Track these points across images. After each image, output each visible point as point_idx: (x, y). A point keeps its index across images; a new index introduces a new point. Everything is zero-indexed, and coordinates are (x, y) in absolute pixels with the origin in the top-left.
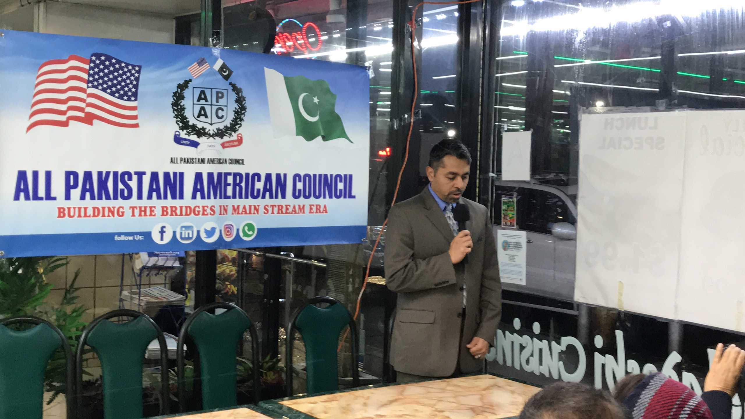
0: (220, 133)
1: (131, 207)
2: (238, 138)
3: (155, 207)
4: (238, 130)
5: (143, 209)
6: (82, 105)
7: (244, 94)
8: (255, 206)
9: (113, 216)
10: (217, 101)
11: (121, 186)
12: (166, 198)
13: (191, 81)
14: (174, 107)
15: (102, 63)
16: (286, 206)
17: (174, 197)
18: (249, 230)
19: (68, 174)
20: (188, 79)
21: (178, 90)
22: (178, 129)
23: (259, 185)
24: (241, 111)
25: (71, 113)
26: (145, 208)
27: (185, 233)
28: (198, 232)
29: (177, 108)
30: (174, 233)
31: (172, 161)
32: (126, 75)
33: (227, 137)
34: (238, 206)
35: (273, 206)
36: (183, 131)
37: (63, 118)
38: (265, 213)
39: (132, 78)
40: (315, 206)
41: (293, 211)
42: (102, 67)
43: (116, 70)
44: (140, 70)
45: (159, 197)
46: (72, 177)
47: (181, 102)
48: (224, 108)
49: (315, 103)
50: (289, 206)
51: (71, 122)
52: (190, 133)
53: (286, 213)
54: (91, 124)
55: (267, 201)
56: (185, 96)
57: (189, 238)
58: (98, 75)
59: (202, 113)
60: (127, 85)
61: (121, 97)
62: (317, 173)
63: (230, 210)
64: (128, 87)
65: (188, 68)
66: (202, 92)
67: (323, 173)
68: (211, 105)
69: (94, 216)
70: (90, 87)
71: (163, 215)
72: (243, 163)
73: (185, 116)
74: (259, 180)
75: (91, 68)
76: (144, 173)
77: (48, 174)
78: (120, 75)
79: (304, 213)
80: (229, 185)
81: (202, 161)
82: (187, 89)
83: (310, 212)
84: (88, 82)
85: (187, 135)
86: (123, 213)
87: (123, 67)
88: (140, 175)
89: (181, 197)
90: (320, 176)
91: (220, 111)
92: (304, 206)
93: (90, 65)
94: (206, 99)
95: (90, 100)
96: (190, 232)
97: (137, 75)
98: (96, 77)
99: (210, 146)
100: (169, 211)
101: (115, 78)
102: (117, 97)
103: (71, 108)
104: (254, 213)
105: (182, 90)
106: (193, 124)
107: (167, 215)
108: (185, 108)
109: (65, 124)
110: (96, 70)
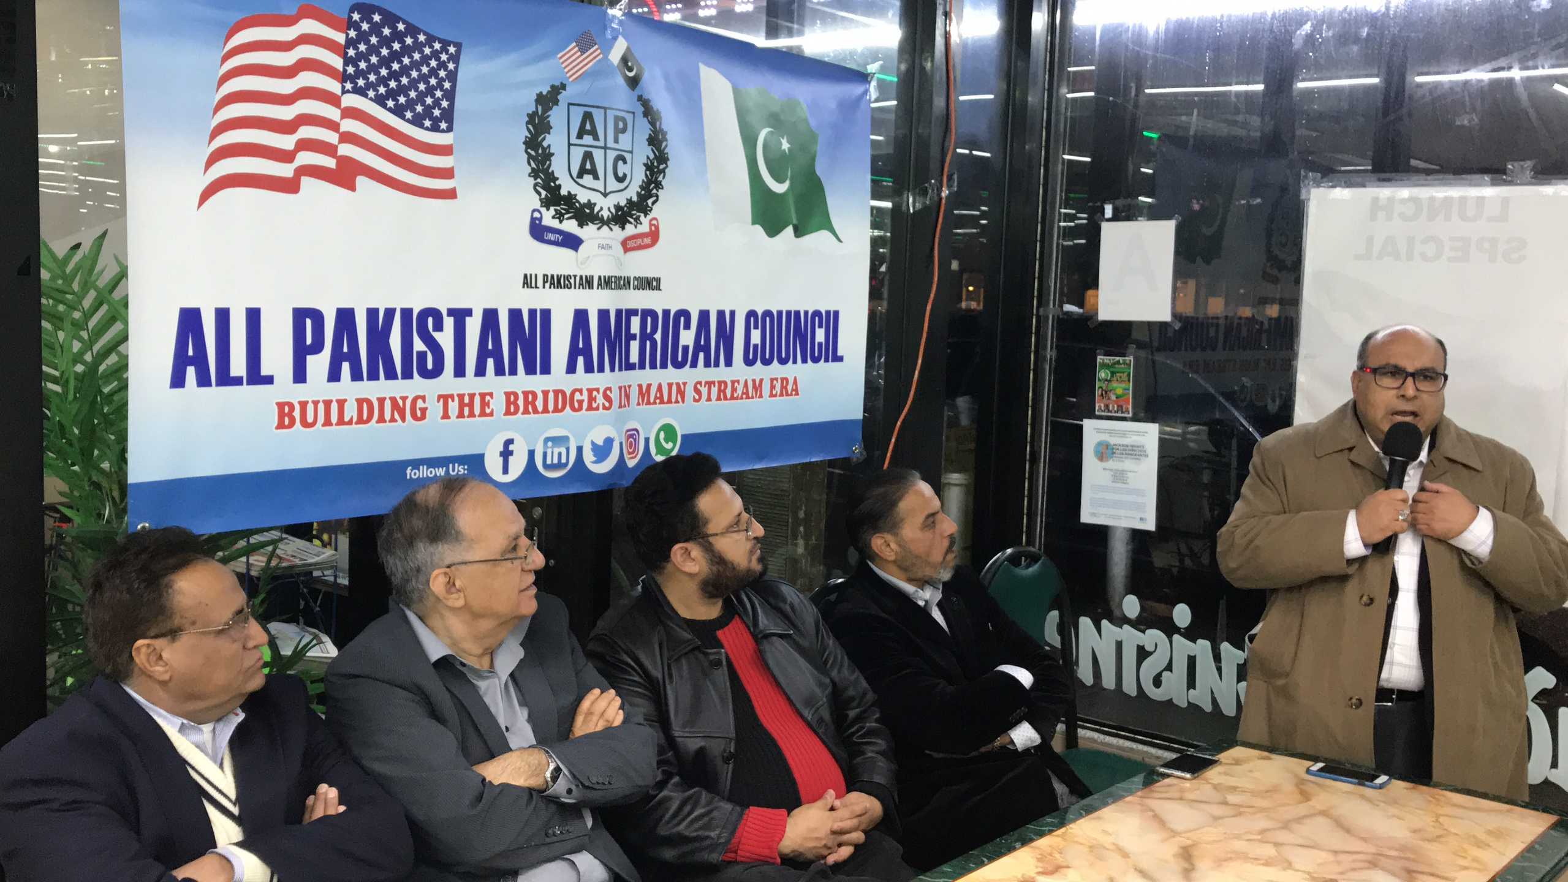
0: (621, 217)
1: (440, 397)
2: (651, 229)
3: (491, 395)
4: (650, 211)
5: (466, 400)
6: (332, 137)
7: (665, 127)
8: (678, 385)
9: (403, 419)
10: (616, 141)
11: (419, 345)
12: (513, 371)
13: (563, 87)
14: (529, 150)
15: (376, 29)
16: (733, 382)
17: (530, 370)
18: (667, 441)
19: (300, 315)
20: (557, 83)
21: (537, 108)
22: (537, 204)
23: (687, 338)
24: (659, 164)
25: (306, 158)
26: (472, 396)
27: (553, 453)
28: (580, 449)
29: (536, 152)
30: (531, 454)
31: (528, 282)
32: (428, 65)
33: (632, 226)
34: (649, 386)
35: (710, 384)
36: (548, 209)
37: (286, 170)
38: (695, 400)
39: (442, 74)
40: (779, 381)
41: (743, 393)
42: (374, 40)
43: (407, 50)
44: (458, 52)
45: (500, 371)
46: (309, 322)
47: (544, 139)
48: (628, 156)
49: (784, 150)
50: (738, 382)
51: (306, 181)
52: (562, 215)
53: (732, 398)
54: (352, 187)
55: (702, 373)
56: (551, 124)
57: (559, 466)
58: (368, 61)
59: (588, 168)
60: (430, 91)
61: (417, 121)
62: (784, 309)
63: (634, 394)
64: (433, 96)
65: (559, 55)
66: (588, 117)
67: (793, 308)
68: (605, 148)
69: (360, 421)
70: (348, 92)
71: (508, 413)
72: (658, 288)
73: (553, 171)
74: (687, 327)
75: (350, 43)
76: (469, 312)
77: (254, 317)
78: (416, 65)
79: (761, 396)
80: (634, 337)
81: (587, 282)
82: (555, 108)
83: (772, 395)
84: (344, 78)
85: (557, 220)
86: (424, 410)
87: (423, 45)
88: (460, 315)
89: (546, 370)
90: (789, 313)
91: (620, 163)
92: (761, 381)
93: (347, 35)
94: (594, 133)
95: (349, 125)
96: (563, 451)
97: (451, 66)
98: (363, 65)
99: (602, 247)
100: (521, 402)
101: (405, 70)
102: (408, 121)
103: (305, 145)
104: (677, 402)
105: (546, 109)
106: (569, 193)
107: (516, 412)
108: (553, 154)
109: (290, 186)
110: (362, 47)
